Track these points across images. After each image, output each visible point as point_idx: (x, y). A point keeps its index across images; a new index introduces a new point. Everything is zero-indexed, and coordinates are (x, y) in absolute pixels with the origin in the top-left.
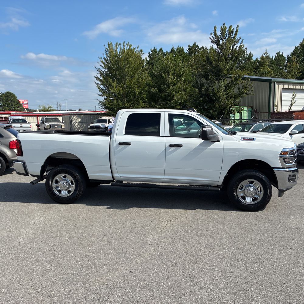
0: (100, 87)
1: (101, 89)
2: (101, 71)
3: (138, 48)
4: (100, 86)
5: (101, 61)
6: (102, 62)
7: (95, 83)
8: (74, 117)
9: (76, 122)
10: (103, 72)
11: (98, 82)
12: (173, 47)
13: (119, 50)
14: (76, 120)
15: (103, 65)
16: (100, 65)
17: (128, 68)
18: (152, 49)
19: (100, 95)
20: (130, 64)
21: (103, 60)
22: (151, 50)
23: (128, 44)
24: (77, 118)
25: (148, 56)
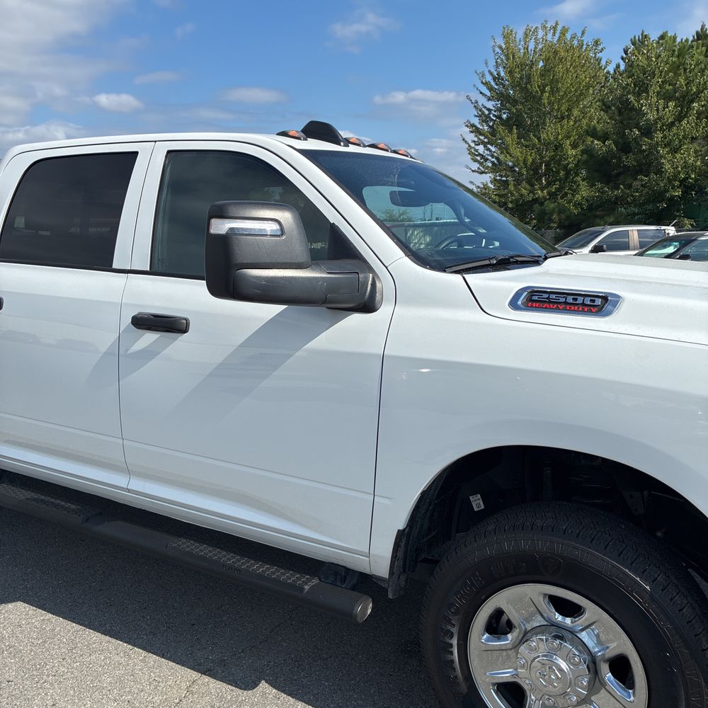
0: (477, 150)
1: (477, 155)
2: (485, 107)
3: (583, 33)
4: (477, 147)
5: (482, 83)
6: (486, 84)
7: (464, 139)
8: (416, 233)
9: (421, 244)
10: (489, 110)
11: (471, 137)
12: (703, 27)
13: (532, 46)
14: (420, 239)
15: (488, 94)
16: (481, 93)
17: (552, 92)
18: (635, 37)
19: (473, 171)
20: (557, 81)
21: (489, 78)
22: (631, 40)
23: (555, 28)
24: (421, 234)
25: (622, 58)
